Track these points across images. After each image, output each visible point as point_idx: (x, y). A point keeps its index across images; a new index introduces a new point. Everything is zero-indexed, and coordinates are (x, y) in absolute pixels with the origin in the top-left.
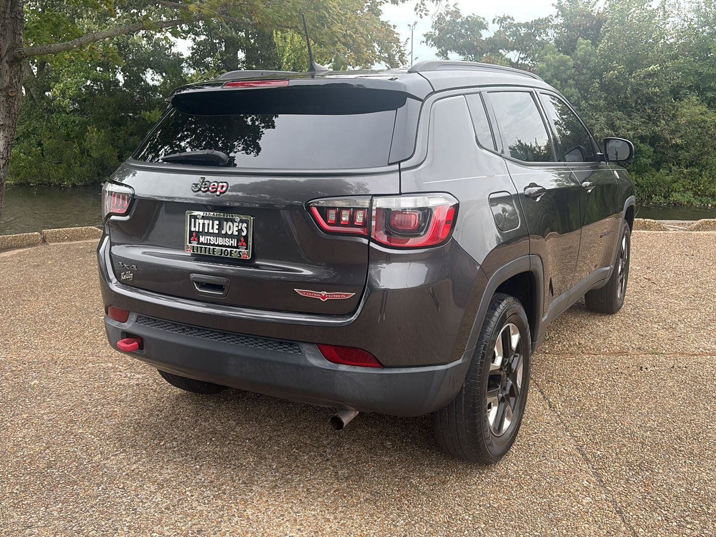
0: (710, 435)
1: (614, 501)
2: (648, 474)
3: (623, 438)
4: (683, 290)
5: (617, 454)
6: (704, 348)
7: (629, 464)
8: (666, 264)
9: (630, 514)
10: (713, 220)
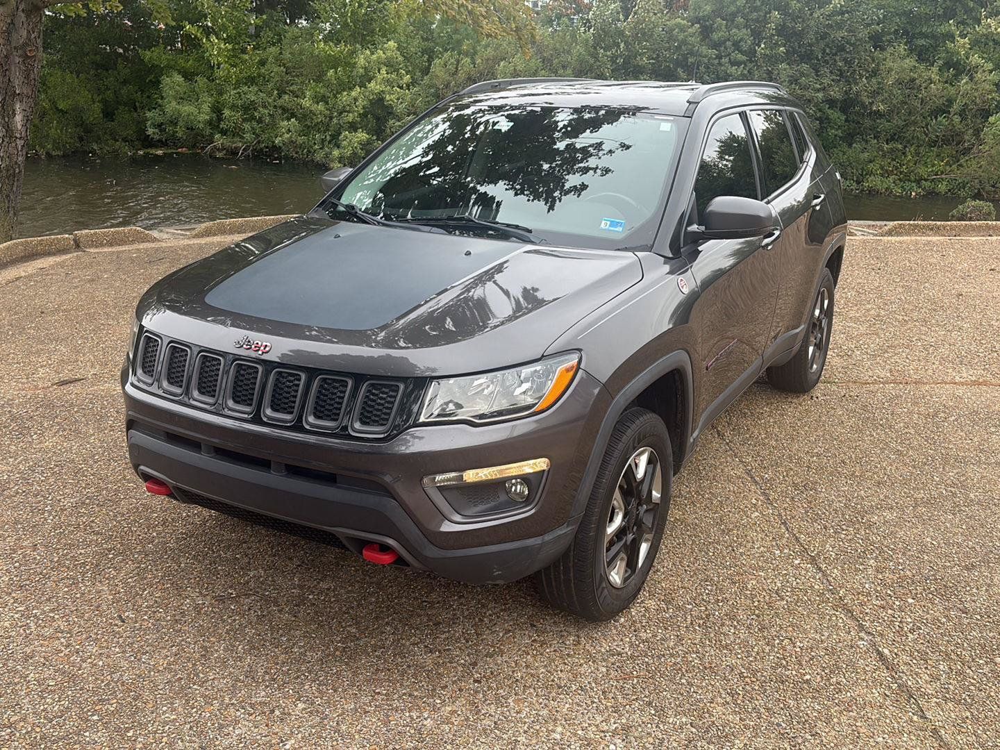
0: (872, 459)
1: (780, 515)
2: (811, 492)
3: (790, 463)
4: (863, 312)
5: (784, 477)
6: (878, 377)
7: (795, 485)
8: (848, 281)
9: (794, 525)
10: (908, 222)
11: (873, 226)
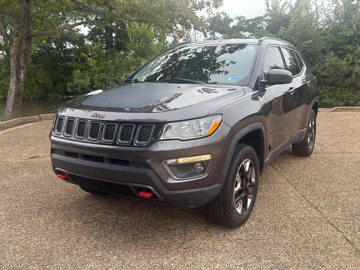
0: (336, 176)
1: (301, 194)
2: (313, 187)
3: (304, 178)
4: (327, 133)
5: (302, 182)
6: (335, 151)
7: (307, 185)
8: (320, 124)
9: (307, 197)
11: (327, 110)
